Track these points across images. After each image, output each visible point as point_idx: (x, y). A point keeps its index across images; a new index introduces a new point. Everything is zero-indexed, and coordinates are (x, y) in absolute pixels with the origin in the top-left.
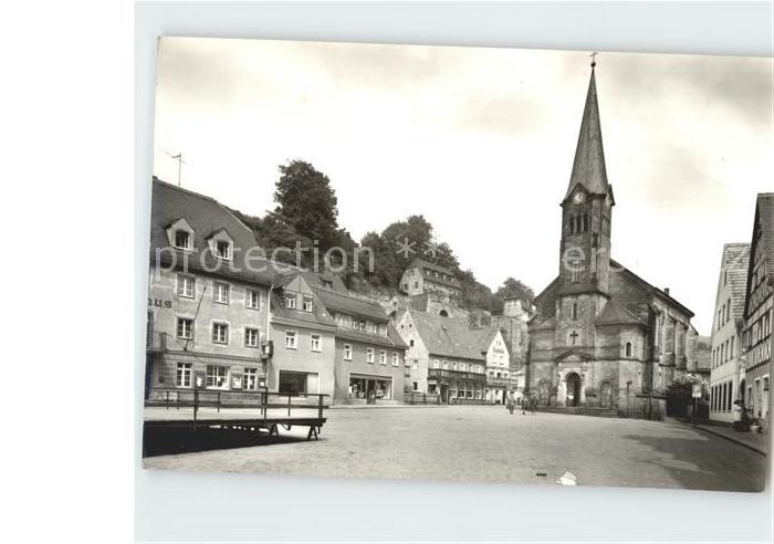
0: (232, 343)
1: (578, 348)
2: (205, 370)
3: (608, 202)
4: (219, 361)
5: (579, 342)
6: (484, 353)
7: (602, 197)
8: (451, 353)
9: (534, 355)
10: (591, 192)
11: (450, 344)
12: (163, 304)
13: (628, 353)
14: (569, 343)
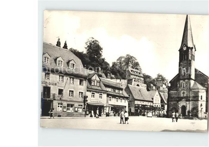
0: (75, 96)
1: (185, 97)
2: (66, 106)
3: (194, 50)
4: (71, 103)
5: (185, 95)
6: (153, 99)
7: (192, 48)
8: (142, 99)
9: (170, 99)
10: (189, 46)
11: (142, 96)
12: (54, 84)
13: (201, 99)
14: (182, 95)
